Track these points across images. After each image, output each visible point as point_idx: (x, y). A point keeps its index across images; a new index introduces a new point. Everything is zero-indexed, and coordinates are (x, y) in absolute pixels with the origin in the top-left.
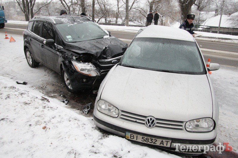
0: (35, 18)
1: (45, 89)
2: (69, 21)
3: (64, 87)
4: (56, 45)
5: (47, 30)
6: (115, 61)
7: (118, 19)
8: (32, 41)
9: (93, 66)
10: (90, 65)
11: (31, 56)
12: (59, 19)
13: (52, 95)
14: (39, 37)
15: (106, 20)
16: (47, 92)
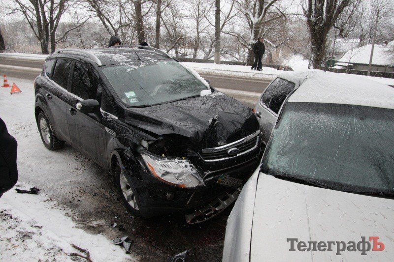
0: (59, 52)
1: (77, 206)
2: (130, 60)
3: (118, 199)
4: (103, 112)
5: (81, 75)
6: (234, 149)
7: (198, 51)
8: (51, 98)
9: (191, 166)
10: (183, 165)
11: (49, 128)
12: (108, 54)
13: (94, 223)
14: (66, 91)
15: (177, 52)
16: (82, 216)
